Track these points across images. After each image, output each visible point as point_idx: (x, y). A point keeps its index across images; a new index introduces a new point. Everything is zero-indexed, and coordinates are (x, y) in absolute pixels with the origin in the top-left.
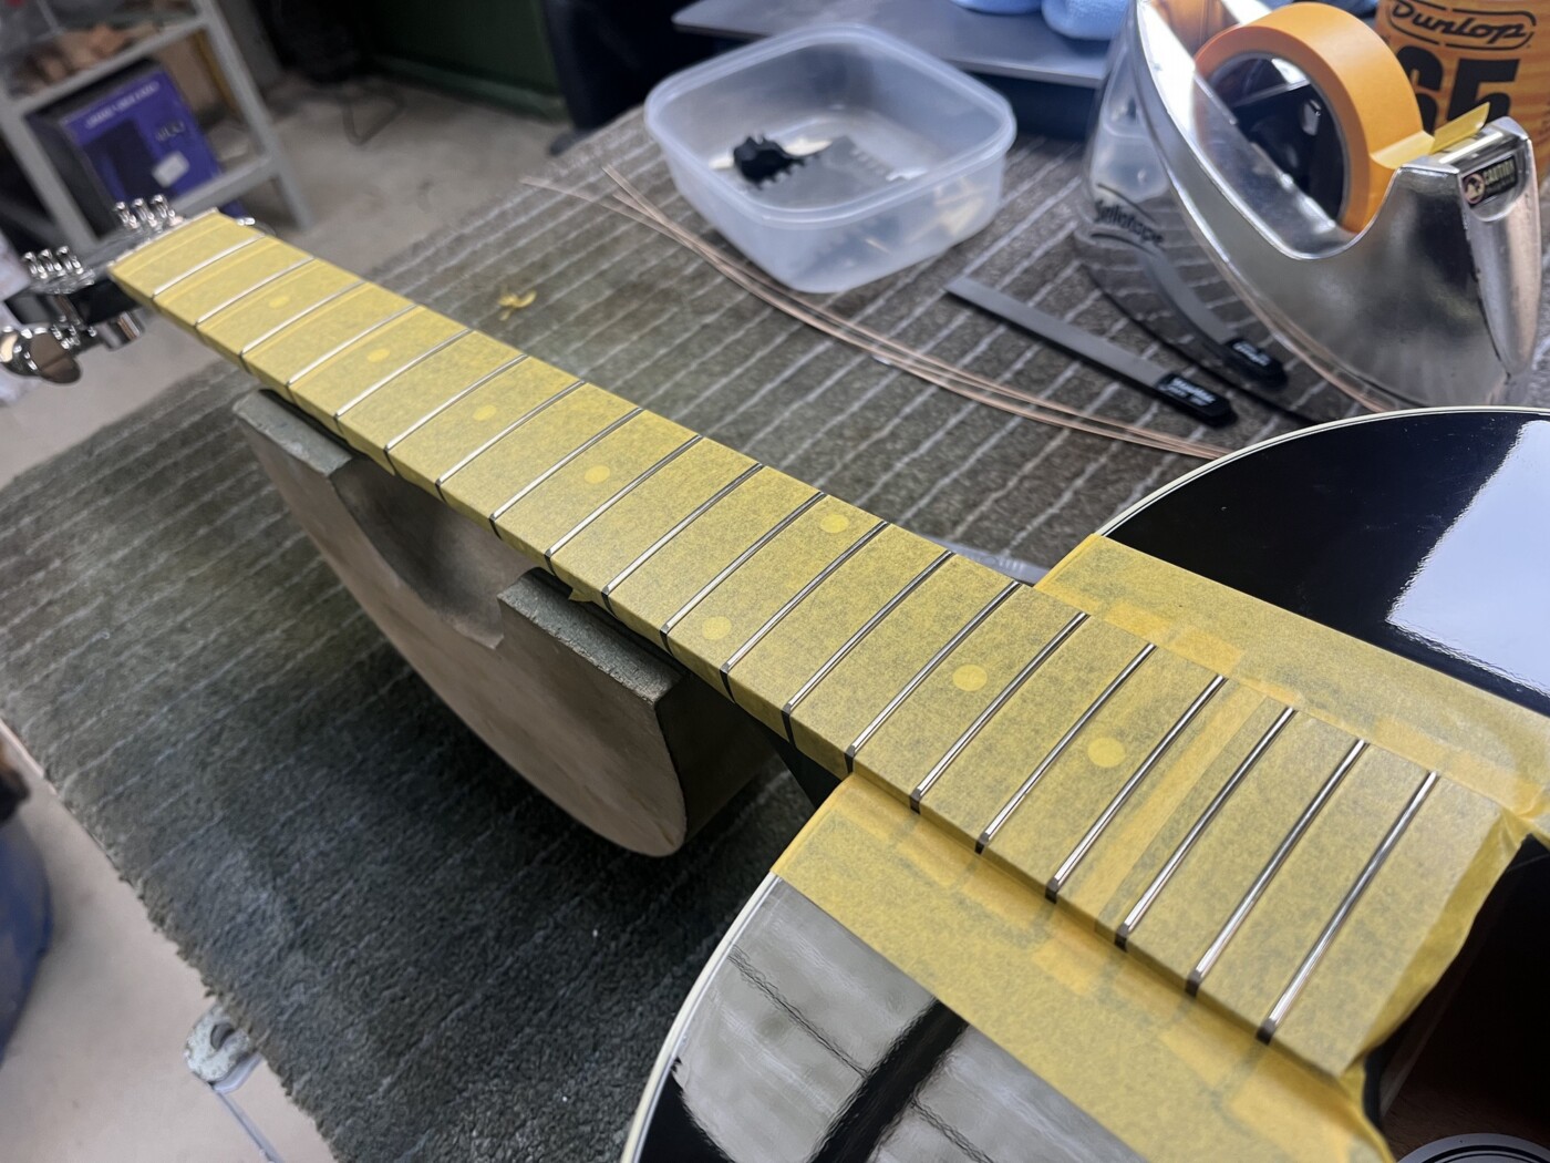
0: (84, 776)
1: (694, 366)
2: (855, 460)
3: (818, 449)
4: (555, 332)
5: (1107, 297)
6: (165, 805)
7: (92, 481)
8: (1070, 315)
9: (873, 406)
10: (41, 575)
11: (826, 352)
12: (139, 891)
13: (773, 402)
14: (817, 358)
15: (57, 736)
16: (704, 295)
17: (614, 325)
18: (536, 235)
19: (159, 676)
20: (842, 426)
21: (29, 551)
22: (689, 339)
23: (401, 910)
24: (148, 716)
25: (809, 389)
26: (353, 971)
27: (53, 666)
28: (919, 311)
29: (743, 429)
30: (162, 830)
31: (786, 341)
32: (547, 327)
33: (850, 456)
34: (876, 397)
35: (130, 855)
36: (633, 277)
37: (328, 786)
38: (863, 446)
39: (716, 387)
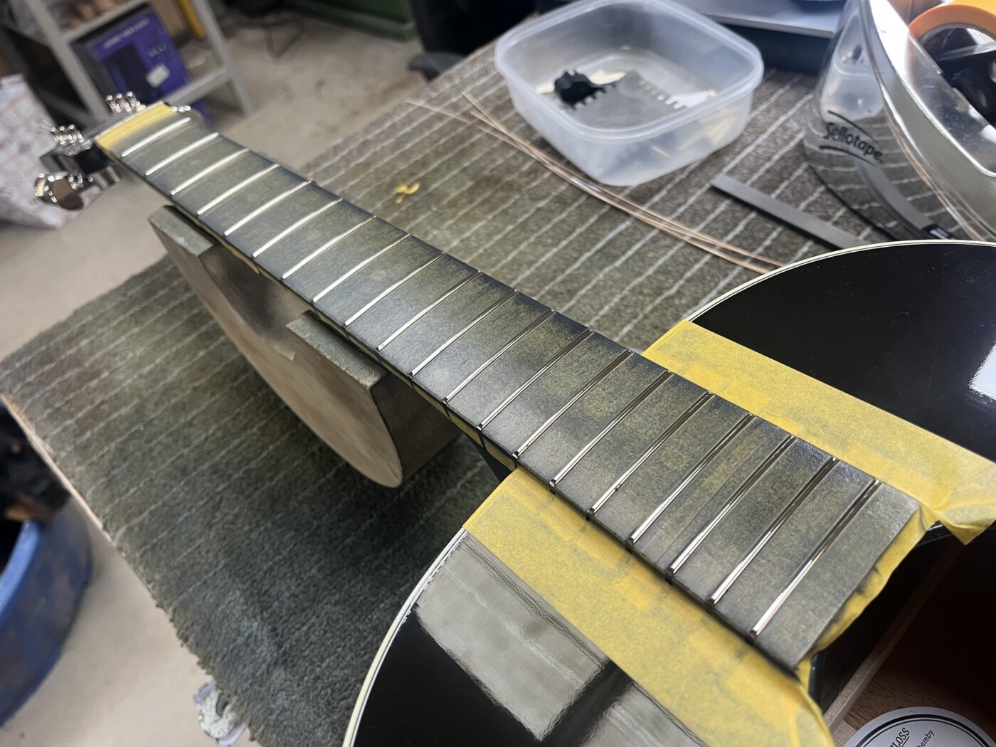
0: (130, 530)
1: (532, 239)
2: (652, 311)
3: (625, 303)
4: (435, 212)
5: (829, 191)
6: (185, 554)
7: (127, 315)
8: (803, 205)
9: (663, 270)
10: (94, 383)
11: (627, 229)
12: (169, 616)
13: (590, 267)
14: (620, 234)
15: (111, 500)
16: (537, 186)
17: (475, 207)
18: (417, 140)
19: (178, 458)
20: (641, 285)
21: (87, 365)
22: (528, 219)
23: (350, 640)
24: (171, 488)
25: (616, 258)
26: (319, 685)
27: (106, 449)
28: (692, 200)
29: (569, 287)
30: (184, 573)
31: (597, 221)
32: (429, 209)
33: (649, 308)
34: (665, 264)
35: (164, 589)
36: (486, 173)
37: (295, 545)
38: (658, 301)
39: (549, 255)
